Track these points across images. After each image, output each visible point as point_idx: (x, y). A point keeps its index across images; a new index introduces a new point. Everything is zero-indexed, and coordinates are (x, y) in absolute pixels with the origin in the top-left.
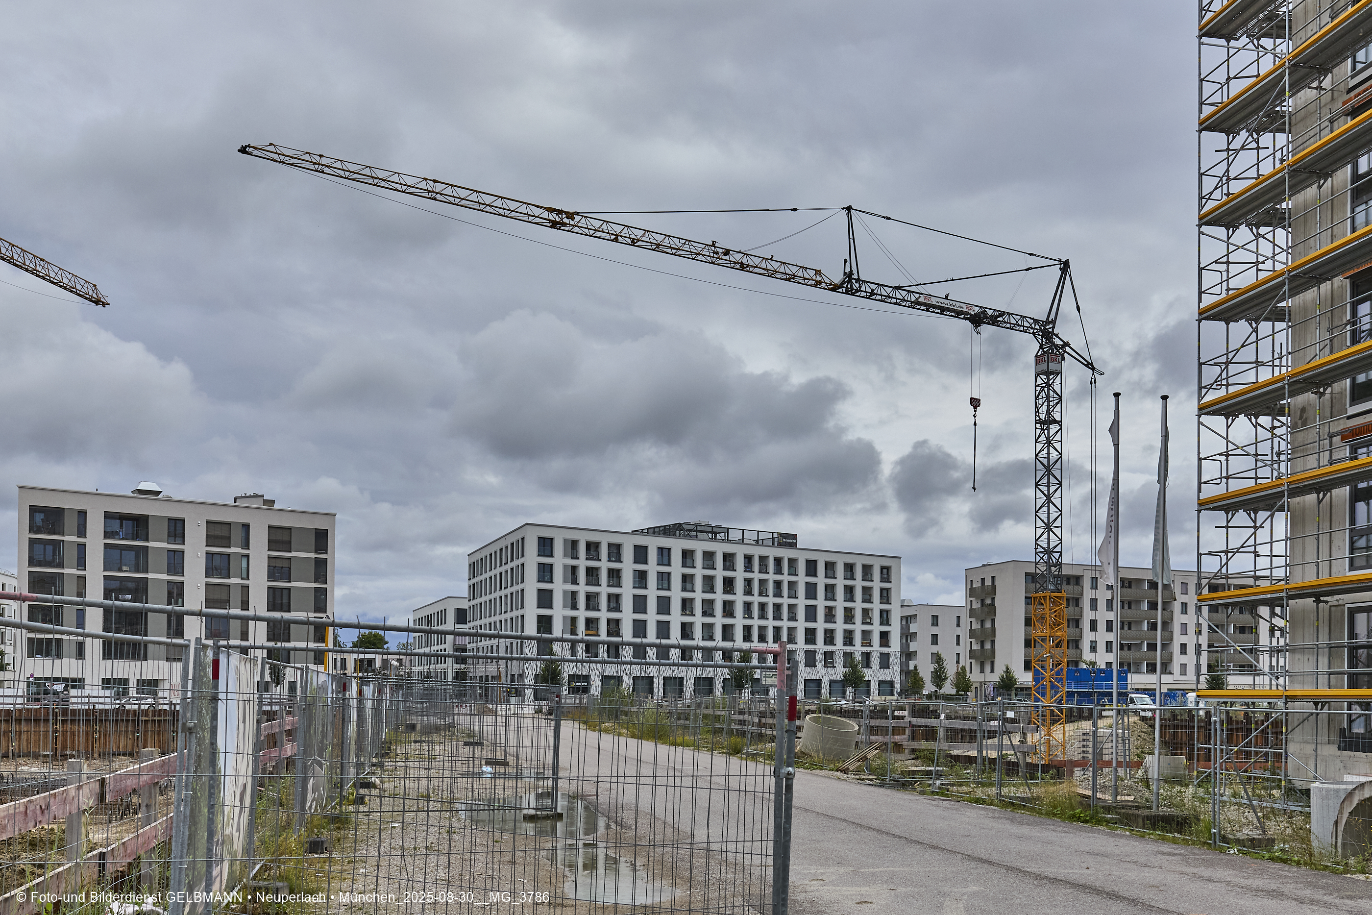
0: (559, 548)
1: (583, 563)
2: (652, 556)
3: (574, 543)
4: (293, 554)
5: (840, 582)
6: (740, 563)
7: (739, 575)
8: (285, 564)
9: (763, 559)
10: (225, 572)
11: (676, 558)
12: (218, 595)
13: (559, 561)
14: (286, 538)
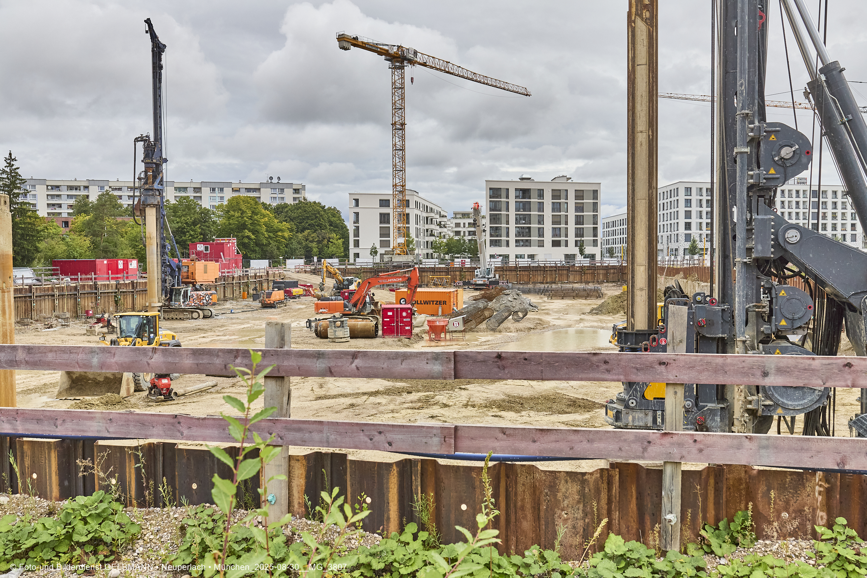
0: (694, 191)
1: (705, 198)
3: (701, 189)
4: (584, 201)
8: (582, 206)
9: (790, 191)
10: (559, 210)
12: (557, 219)
13: (694, 198)
14: (582, 194)
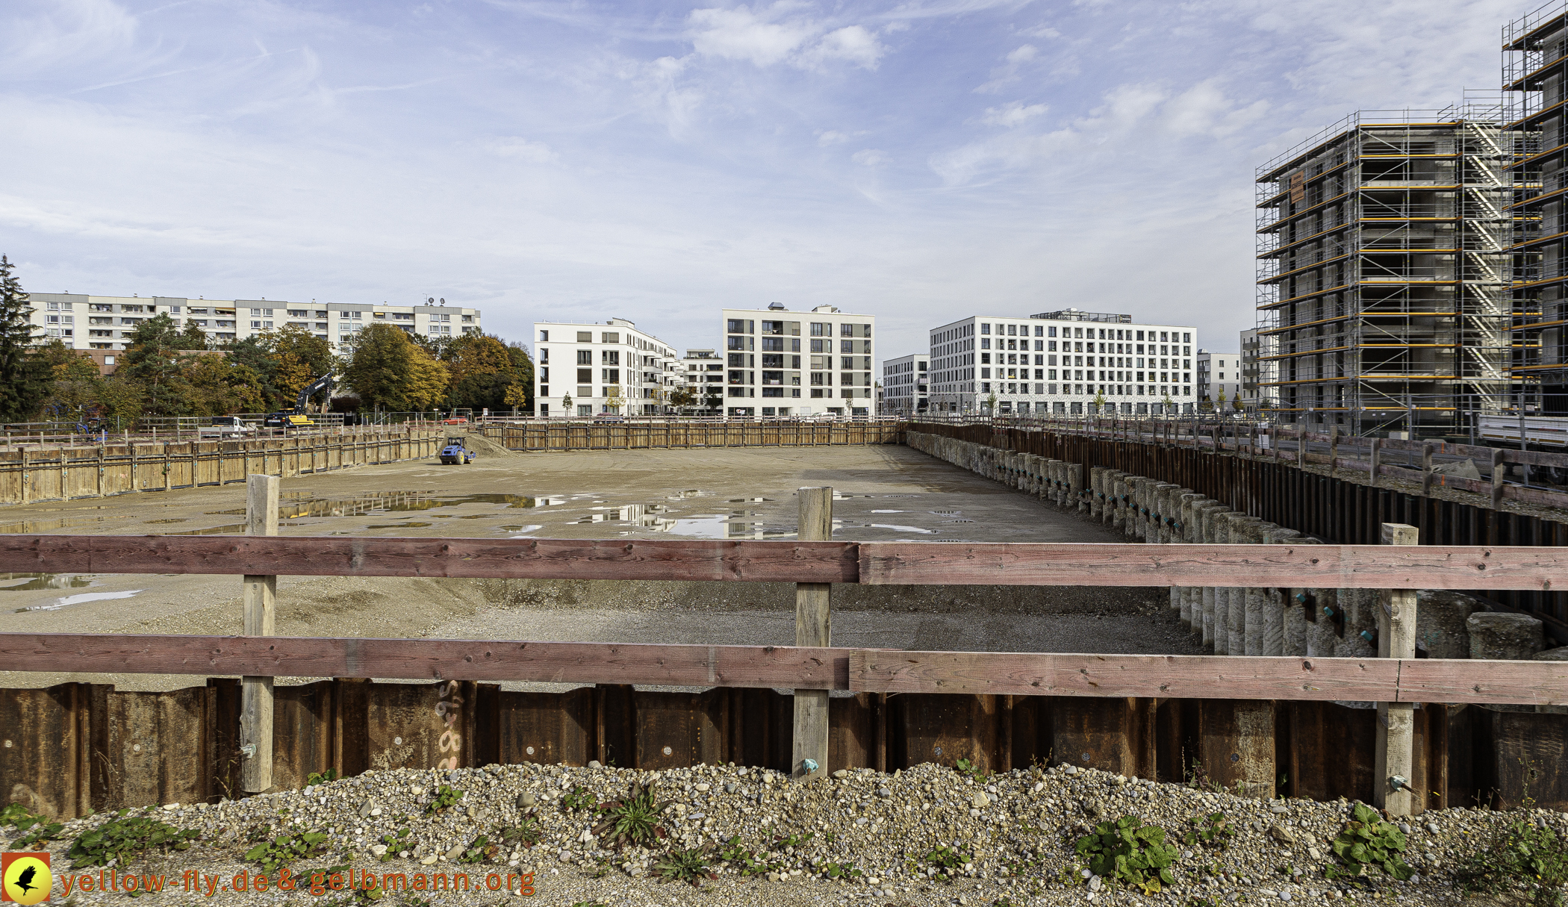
0: (993, 328)
1: (1006, 337)
2: (1046, 331)
3: (1002, 326)
4: (853, 338)
5: (1158, 343)
6: (1097, 334)
7: (1097, 341)
8: (850, 344)
9: (1111, 331)
10: (820, 349)
11: (1060, 332)
12: (817, 361)
13: (993, 337)
14: (850, 329)
